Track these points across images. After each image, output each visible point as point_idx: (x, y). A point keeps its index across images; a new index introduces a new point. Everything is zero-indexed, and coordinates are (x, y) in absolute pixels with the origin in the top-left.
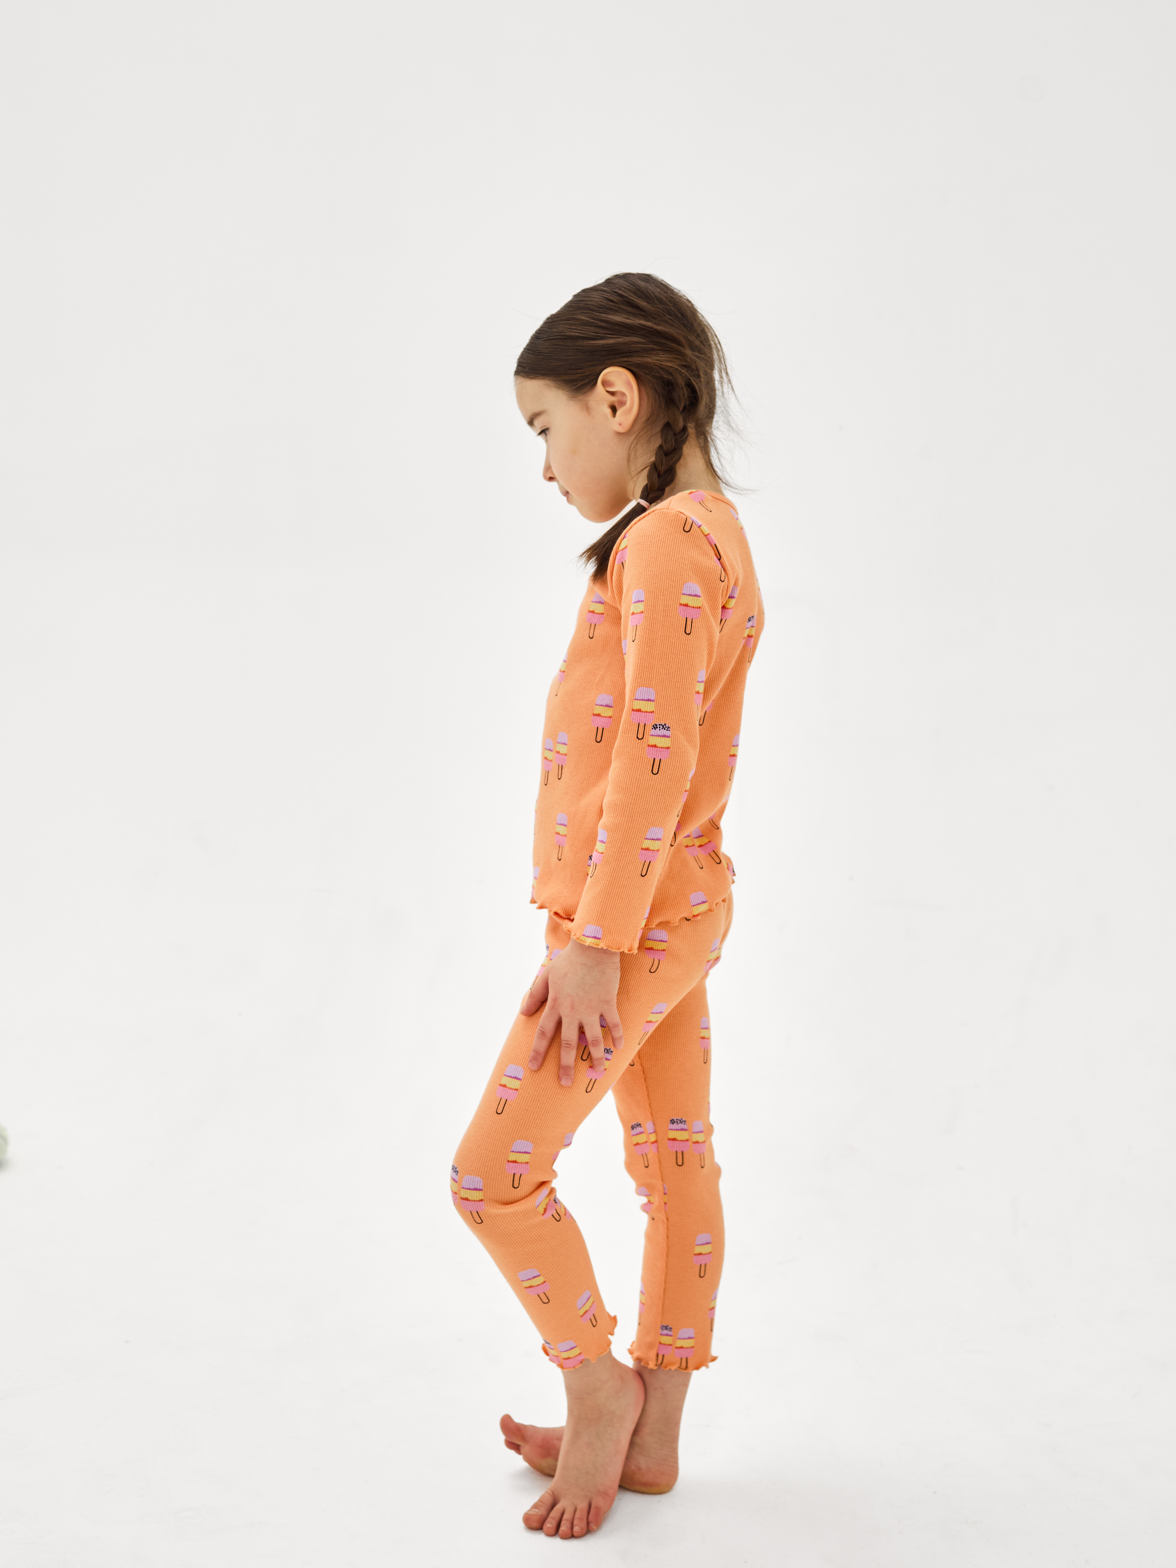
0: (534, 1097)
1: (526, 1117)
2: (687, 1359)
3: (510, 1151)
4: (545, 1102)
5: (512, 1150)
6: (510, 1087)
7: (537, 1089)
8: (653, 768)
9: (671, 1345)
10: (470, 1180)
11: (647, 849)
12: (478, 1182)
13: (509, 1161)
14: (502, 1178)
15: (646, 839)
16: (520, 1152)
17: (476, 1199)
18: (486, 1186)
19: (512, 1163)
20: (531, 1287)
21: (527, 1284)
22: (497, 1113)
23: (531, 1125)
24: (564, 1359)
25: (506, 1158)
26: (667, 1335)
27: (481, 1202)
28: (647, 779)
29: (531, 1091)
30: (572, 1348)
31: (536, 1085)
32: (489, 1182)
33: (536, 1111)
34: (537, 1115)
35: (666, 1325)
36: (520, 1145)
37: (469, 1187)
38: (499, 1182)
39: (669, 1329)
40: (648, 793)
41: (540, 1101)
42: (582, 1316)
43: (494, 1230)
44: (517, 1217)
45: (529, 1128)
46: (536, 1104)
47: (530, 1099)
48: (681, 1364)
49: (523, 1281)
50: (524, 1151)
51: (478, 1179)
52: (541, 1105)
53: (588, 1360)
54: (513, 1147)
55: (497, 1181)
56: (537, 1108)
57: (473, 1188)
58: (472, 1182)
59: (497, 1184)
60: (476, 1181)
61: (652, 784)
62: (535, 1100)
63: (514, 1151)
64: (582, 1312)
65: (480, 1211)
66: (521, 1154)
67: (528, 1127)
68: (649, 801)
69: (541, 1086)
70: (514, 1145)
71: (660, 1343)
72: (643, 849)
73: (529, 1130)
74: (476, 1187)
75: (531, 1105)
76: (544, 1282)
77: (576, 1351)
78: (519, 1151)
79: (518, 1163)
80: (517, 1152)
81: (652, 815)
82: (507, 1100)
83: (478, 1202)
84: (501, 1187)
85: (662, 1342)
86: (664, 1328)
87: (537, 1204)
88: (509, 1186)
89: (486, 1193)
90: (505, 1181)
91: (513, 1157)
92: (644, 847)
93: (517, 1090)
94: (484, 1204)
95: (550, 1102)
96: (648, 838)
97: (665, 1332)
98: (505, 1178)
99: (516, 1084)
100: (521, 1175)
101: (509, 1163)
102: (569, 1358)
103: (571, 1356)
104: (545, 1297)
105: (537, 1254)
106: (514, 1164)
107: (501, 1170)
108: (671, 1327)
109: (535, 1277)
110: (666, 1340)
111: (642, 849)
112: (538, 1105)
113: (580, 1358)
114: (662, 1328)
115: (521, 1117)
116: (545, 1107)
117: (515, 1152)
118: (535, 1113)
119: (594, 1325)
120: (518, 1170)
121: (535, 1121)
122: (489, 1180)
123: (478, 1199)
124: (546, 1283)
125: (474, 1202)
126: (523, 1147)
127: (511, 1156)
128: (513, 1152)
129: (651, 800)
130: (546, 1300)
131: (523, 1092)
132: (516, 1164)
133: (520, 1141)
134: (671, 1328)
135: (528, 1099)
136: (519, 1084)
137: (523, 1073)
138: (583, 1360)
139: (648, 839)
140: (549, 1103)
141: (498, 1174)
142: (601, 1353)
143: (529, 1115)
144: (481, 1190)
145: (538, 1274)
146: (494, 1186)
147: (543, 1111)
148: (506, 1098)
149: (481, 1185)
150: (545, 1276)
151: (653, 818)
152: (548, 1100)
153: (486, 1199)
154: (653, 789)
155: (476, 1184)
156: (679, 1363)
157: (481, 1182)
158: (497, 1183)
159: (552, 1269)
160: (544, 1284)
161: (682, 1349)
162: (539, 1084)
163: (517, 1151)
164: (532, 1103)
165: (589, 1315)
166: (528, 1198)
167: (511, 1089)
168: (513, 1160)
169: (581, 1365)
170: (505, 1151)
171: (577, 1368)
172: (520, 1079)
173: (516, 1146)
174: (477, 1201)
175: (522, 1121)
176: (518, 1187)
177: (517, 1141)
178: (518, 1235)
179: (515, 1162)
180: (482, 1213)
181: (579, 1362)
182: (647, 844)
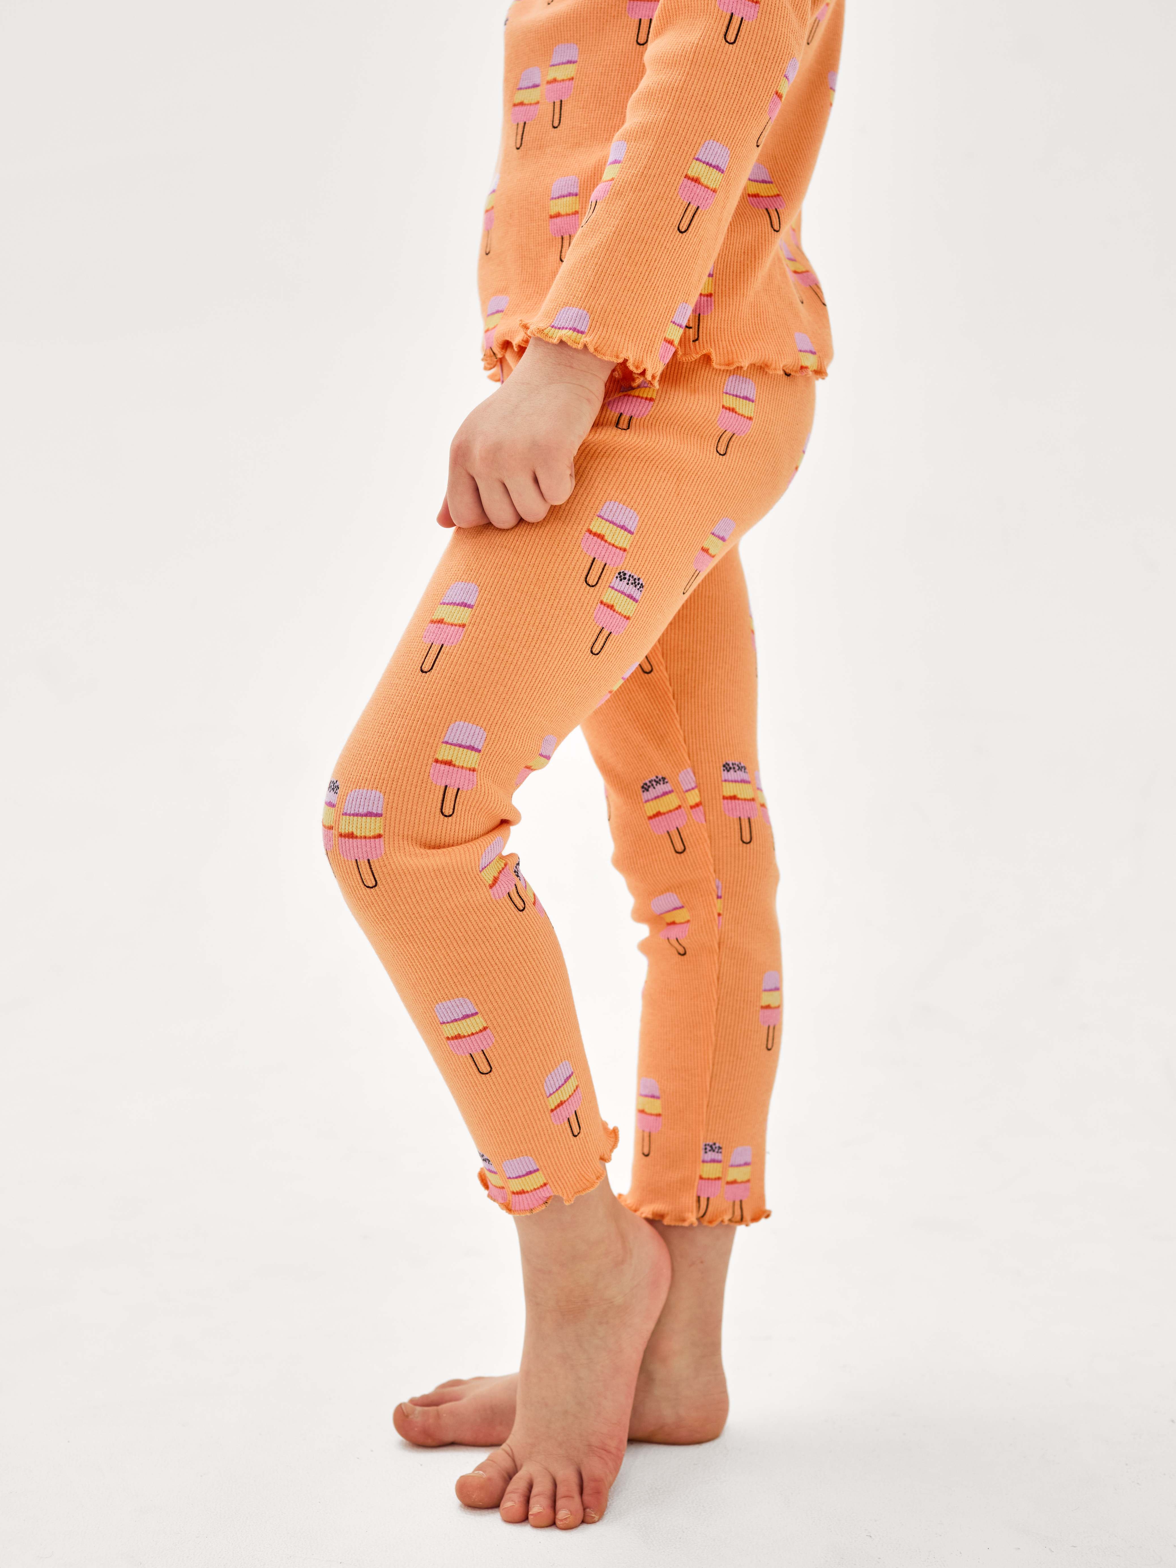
0: (494, 639)
1: (477, 677)
2: (741, 1201)
3: (441, 740)
4: (514, 652)
5: (446, 739)
6: (452, 621)
7: (501, 624)
8: (727, 30)
9: (719, 1179)
10: (359, 797)
11: (696, 180)
12: (375, 800)
13: (437, 761)
14: (422, 792)
15: (697, 159)
16: (460, 746)
17: (368, 834)
18: (389, 807)
19: (443, 766)
20: (458, 1037)
21: (451, 1030)
22: (422, 671)
23: (485, 693)
24: (513, 1193)
25: (432, 754)
26: (713, 1161)
27: (377, 840)
28: (713, 47)
29: (489, 628)
30: (529, 1173)
31: (499, 617)
32: (396, 798)
33: (497, 666)
34: (498, 676)
35: (711, 1143)
36: (462, 731)
37: (356, 811)
38: (416, 799)
39: (716, 1150)
40: (712, 74)
41: (506, 648)
42: (552, 1111)
43: (396, 905)
44: (441, 881)
45: (482, 701)
46: (498, 654)
47: (487, 643)
48: (734, 1212)
49: (444, 1023)
50: (468, 744)
51: (376, 794)
52: (507, 657)
53: (558, 1199)
54: (448, 733)
55: (411, 798)
56: (499, 662)
57: (365, 811)
58: (362, 800)
59: (410, 804)
60: (372, 798)
61: (722, 60)
62: (496, 647)
63: (450, 741)
64: (553, 1102)
65: (375, 859)
66: (461, 749)
67: (479, 696)
68: (711, 89)
69: (508, 620)
70: (450, 730)
71: (701, 1178)
72: (689, 178)
73: (480, 704)
74: (370, 810)
75: (487, 655)
76: (485, 1029)
77: (537, 1180)
78: (459, 742)
79: (454, 766)
80: (455, 745)
81: (713, 117)
82: (442, 646)
83: (372, 840)
84: (419, 810)
85: (704, 1176)
86: (709, 1148)
87: (484, 862)
88: (433, 810)
89: (388, 822)
90: (426, 798)
91: (445, 753)
92: (691, 173)
93: (464, 626)
94: (382, 843)
95: (524, 652)
96: (700, 157)
97: (711, 1155)
98: (427, 793)
99: (462, 615)
100: (458, 789)
101: (438, 765)
102: (523, 1192)
103: (527, 1188)
104: (485, 1061)
105: (474, 966)
106: (447, 767)
107: (421, 776)
108: (721, 1146)
109: (466, 1017)
110: (710, 1170)
111: (686, 176)
112: (502, 655)
113: (545, 1193)
114: (706, 1149)
115: (467, 676)
116: (515, 661)
117: (451, 744)
118: (495, 672)
119: (576, 1133)
120: (454, 779)
121: (493, 686)
122: (396, 795)
123: (372, 834)
124: (488, 1030)
125: (363, 840)
126: (466, 736)
127: (443, 750)
128: (447, 743)
129: (716, 88)
130: (485, 1068)
131: (474, 629)
132: (451, 768)
133: (462, 723)
134: (720, 1148)
135: (483, 642)
136: (467, 615)
137: (476, 595)
138: (548, 1198)
139: (701, 161)
140: (523, 656)
141: (414, 783)
142: (584, 1190)
143: (483, 673)
144: (380, 815)
145: (473, 1011)
146: (405, 807)
147: (511, 669)
148: (442, 643)
149: (380, 806)
150: (486, 1017)
151: (715, 123)
152: (521, 649)
153: (387, 834)
154: (722, 69)
155: (371, 805)
156: (731, 1211)
157: (381, 800)
158: (410, 801)
159: (501, 1005)
160: (484, 1033)
161: (736, 1185)
162: (505, 616)
163: (455, 742)
164: (489, 650)
165: (567, 1111)
166: (468, 845)
167: (452, 625)
168: (445, 758)
169: (544, 1207)
170: (431, 741)
171: (535, 1212)
172: (470, 606)
173: (454, 731)
174: (370, 838)
175: (469, 684)
176: (450, 816)
177: (457, 723)
178: (441, 921)
179: (449, 763)
180: (377, 864)
181: (541, 1202)
182: (697, 170)
